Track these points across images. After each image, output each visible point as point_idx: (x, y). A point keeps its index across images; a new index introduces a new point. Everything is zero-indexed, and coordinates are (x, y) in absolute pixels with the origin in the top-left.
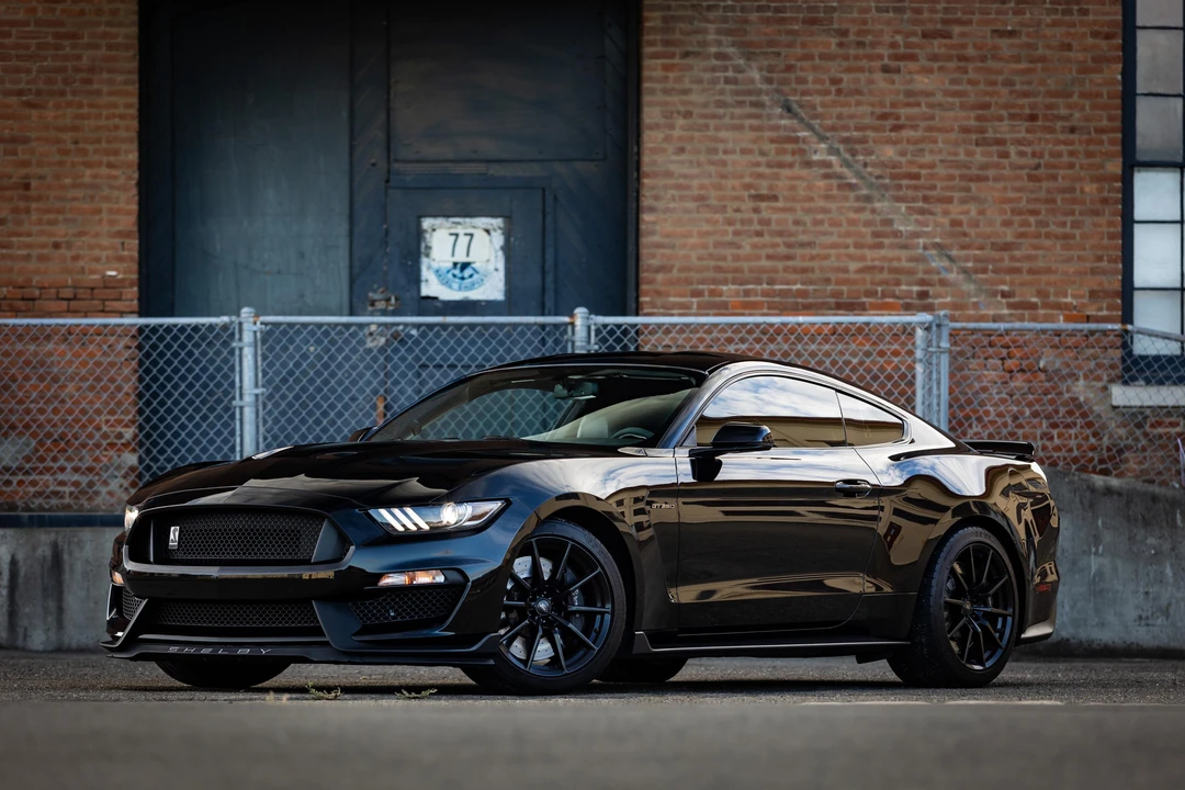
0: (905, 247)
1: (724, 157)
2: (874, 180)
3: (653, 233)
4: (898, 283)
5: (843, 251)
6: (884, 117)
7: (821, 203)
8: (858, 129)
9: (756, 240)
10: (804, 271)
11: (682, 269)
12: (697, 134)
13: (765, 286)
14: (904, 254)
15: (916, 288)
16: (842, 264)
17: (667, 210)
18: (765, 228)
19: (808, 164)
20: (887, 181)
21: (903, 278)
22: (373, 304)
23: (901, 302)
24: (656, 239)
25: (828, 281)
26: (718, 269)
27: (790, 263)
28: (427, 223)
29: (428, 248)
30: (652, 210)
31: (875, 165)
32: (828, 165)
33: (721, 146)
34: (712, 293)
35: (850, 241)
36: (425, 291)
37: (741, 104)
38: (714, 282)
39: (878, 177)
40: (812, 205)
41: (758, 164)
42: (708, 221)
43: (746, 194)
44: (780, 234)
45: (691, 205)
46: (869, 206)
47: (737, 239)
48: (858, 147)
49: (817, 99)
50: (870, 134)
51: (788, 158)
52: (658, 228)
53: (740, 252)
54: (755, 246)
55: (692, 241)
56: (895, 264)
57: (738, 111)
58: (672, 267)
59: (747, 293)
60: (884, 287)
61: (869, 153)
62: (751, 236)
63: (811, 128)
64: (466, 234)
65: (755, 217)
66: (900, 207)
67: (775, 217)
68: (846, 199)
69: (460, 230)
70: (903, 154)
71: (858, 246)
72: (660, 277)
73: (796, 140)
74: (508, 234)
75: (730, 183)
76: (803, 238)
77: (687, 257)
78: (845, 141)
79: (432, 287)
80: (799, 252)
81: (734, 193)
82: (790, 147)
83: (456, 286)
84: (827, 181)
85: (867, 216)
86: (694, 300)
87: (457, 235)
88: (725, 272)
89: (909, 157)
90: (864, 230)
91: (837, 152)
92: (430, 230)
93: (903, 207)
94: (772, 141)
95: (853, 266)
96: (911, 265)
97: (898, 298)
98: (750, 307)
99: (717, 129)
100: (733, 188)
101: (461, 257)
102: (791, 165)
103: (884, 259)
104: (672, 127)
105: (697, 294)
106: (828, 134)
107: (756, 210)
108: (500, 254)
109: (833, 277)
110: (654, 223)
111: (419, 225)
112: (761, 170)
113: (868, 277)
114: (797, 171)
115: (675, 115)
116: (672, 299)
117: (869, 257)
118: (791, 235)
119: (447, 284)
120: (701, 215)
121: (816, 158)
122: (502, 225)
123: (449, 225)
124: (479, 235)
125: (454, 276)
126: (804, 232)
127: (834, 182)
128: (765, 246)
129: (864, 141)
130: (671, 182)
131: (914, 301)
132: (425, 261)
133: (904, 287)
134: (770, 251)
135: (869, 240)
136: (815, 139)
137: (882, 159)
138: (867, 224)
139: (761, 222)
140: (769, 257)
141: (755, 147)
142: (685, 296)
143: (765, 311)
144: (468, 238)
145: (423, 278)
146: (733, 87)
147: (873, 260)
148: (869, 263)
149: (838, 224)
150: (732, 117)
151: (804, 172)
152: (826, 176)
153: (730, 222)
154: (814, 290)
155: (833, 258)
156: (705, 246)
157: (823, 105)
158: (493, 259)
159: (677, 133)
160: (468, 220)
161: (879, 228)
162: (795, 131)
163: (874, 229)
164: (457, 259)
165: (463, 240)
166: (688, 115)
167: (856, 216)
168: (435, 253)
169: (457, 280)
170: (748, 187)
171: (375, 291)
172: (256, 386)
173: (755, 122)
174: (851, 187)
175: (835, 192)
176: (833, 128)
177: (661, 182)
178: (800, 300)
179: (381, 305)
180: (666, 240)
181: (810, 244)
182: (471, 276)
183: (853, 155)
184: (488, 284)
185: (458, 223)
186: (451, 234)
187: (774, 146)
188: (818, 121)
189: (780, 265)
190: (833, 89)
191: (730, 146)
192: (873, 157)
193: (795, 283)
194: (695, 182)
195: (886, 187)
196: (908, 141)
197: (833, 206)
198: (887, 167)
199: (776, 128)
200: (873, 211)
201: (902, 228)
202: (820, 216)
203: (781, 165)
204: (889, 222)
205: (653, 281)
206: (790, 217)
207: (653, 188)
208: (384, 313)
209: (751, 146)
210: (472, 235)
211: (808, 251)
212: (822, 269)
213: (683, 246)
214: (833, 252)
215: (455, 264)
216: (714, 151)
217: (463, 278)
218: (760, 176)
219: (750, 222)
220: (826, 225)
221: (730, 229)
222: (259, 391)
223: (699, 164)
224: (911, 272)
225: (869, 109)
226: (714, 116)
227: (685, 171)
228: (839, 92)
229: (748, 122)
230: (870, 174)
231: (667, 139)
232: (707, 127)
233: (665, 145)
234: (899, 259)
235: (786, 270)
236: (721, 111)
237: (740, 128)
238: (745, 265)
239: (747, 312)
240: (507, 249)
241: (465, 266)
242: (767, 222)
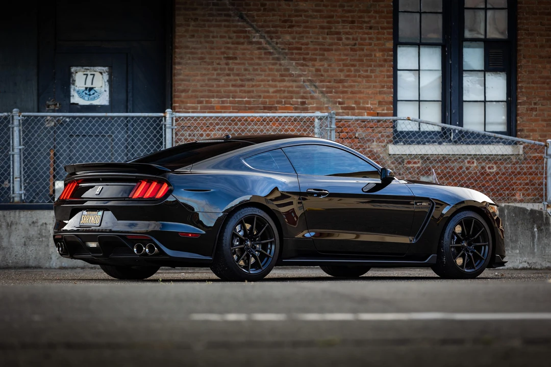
0: (295, 81)
1: (213, 39)
2: (281, 50)
3: (180, 74)
4: (292, 98)
5: (267, 83)
6: (285, 21)
7: (257, 61)
8: (273, 27)
9: (227, 78)
10: (249, 92)
11: (193, 91)
12: (200, 29)
13: (231, 99)
14: (294, 84)
15: (300, 100)
16: (266, 89)
17: (187, 64)
18: (231, 72)
19: (251, 43)
20: (286, 51)
21: (294, 95)
22: (48, 107)
23: (293, 106)
24: (181, 77)
25: (260, 97)
26: (210, 91)
27: (243, 88)
28: (73, 69)
29: (74, 81)
30: (179, 63)
31: (281, 43)
32: (260, 43)
33: (211, 35)
34: (207, 102)
35: (270, 78)
36: (72, 101)
37: (220, 15)
38: (209, 97)
39: (283, 49)
40: (252, 62)
41: (228, 43)
42: (205, 69)
43: (222, 56)
44: (238, 75)
45: (198, 61)
46: (278, 62)
47: (218, 77)
48: (274, 35)
49: (255, 13)
50: (279, 29)
51: (242, 40)
52: (182, 72)
53: (220, 83)
54: (226, 81)
55: (198, 78)
56: (290, 89)
57: (218, 18)
58: (189, 90)
59: (223, 102)
60: (286, 99)
61: (279, 38)
62: (225, 76)
63: (252, 26)
64: (91, 75)
65: (227, 67)
66: (293, 63)
67: (236, 67)
68: (268, 59)
69: (88, 73)
70: (294, 38)
71: (273, 80)
72: (183, 94)
73: (245, 32)
74: (110, 74)
75: (215, 51)
76: (249, 77)
77: (196, 85)
78: (268, 32)
79: (76, 99)
80: (247, 83)
81: (217, 56)
82: (242, 35)
83: (86, 98)
84: (259, 51)
85: (277, 67)
86: (199, 105)
87: (87, 75)
88: (213, 92)
89: (297, 40)
90: (276, 73)
91: (264, 38)
92: (74, 72)
93: (294, 63)
94: (234, 32)
95: (271, 90)
96: (298, 89)
97: (291, 104)
98: (224, 109)
99: (209, 26)
100: (217, 54)
101: (89, 85)
102: (243, 43)
103: (286, 86)
104: (189, 25)
105: (201, 102)
106: (260, 29)
107: (227, 64)
108: (107, 83)
109: (262, 95)
110: (181, 70)
111: (70, 70)
112: (230, 45)
113: (278, 95)
114: (245, 46)
115: (190, 20)
116: (189, 105)
117: (278, 86)
118: (243, 75)
119: (82, 97)
120: (202, 66)
121: (254, 40)
122: (108, 70)
123: (83, 70)
124: (97, 75)
125: (86, 94)
126: (249, 74)
127: (263, 51)
128: (231, 80)
129: (276, 32)
130: (188, 50)
131: (299, 106)
132: (72, 87)
133: (294, 100)
134: (234, 83)
135: (279, 78)
136: (254, 32)
137: (284, 40)
138: (278, 70)
139: (230, 69)
140: (233, 86)
141: (226, 35)
142: (195, 104)
143: (231, 110)
144: (92, 76)
145: (71, 95)
146: (216, 7)
147: (280, 87)
148: (278, 89)
149: (265, 71)
150: (216, 21)
151: (249, 47)
152: (259, 49)
153: (215, 70)
154: (254, 101)
155: (262, 86)
156: (204, 81)
157: (258, 16)
158: (104, 86)
159: (191, 28)
160: (92, 68)
161: (283, 73)
162: (245, 28)
163: (281, 73)
164: (87, 86)
165: (90, 77)
166: (196, 20)
167: (273, 67)
168: (77, 83)
169: (87, 96)
170: (223, 53)
171: (49, 101)
172: (20, 145)
173: (226, 23)
174: (270, 53)
175: (263, 56)
176: (262, 27)
177: (183, 51)
178: (247, 105)
179: (52, 107)
180: (186, 78)
181: (252, 80)
182: (94, 94)
183: (271, 39)
184: (101, 97)
185: (88, 69)
186: (84, 74)
187: (235, 34)
188: (255, 23)
189: (238, 89)
190: (262, 8)
191: (215, 34)
192: (280, 40)
193: (245, 98)
194: (199, 51)
195: (286, 54)
196: (296, 33)
197: (262, 62)
198: (287, 44)
199: (236, 26)
200: (280, 65)
201: (293, 72)
202: (256, 67)
203: (238, 43)
204: (287, 70)
205: (180, 96)
206: (242, 67)
207: (180, 53)
208: (54, 111)
209: (224, 35)
210: (94, 75)
211: (251, 83)
212: (257, 91)
213: (194, 80)
214: (262, 83)
215: (86, 88)
216: (208, 37)
217: (90, 95)
218: (229, 48)
219: (224, 69)
220: (259, 71)
221: (215, 73)
222: (21, 147)
223: (201, 43)
224: (298, 93)
225: (279, 18)
226: (208, 21)
227: (194, 46)
228: (265, 10)
229: (223, 23)
230: (279, 48)
231: (187, 31)
232: (204, 25)
233: (185, 34)
234: (292, 87)
235: (241, 91)
236: (211, 18)
237: (219, 26)
238: (222, 89)
239: (223, 111)
240: (110, 81)
241: (91, 89)
242: (232, 70)
